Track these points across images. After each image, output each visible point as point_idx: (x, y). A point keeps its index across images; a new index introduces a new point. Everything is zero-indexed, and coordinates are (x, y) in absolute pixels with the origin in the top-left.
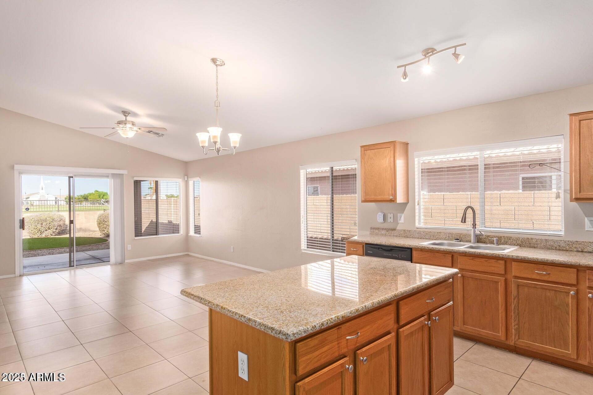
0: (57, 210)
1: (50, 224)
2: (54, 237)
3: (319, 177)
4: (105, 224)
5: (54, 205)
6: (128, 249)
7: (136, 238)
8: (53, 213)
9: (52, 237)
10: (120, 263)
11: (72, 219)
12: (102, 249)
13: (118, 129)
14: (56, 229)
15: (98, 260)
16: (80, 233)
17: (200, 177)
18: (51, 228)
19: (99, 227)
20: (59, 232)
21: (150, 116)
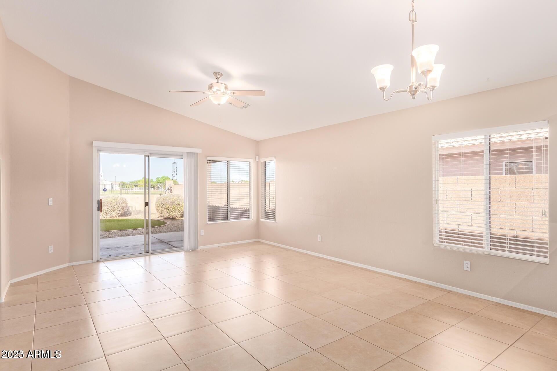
0: (120, 193)
1: (115, 206)
2: (118, 218)
3: (465, 153)
4: (163, 207)
5: (111, 190)
6: (201, 235)
7: (208, 223)
8: (117, 196)
9: (116, 218)
10: (193, 250)
11: (147, 201)
12: (165, 232)
13: (209, 93)
14: (120, 211)
15: (166, 244)
16: (139, 215)
17: (275, 157)
18: (116, 210)
19: (157, 210)
20: (122, 214)
21: (248, 78)
